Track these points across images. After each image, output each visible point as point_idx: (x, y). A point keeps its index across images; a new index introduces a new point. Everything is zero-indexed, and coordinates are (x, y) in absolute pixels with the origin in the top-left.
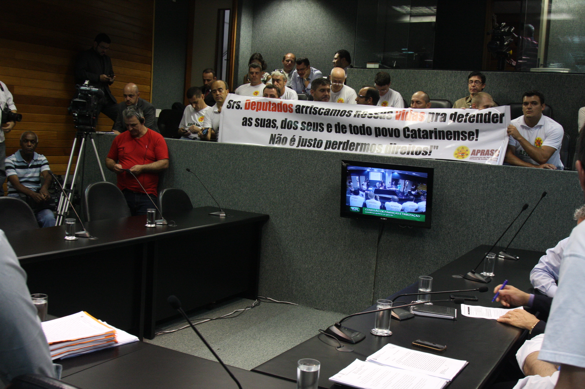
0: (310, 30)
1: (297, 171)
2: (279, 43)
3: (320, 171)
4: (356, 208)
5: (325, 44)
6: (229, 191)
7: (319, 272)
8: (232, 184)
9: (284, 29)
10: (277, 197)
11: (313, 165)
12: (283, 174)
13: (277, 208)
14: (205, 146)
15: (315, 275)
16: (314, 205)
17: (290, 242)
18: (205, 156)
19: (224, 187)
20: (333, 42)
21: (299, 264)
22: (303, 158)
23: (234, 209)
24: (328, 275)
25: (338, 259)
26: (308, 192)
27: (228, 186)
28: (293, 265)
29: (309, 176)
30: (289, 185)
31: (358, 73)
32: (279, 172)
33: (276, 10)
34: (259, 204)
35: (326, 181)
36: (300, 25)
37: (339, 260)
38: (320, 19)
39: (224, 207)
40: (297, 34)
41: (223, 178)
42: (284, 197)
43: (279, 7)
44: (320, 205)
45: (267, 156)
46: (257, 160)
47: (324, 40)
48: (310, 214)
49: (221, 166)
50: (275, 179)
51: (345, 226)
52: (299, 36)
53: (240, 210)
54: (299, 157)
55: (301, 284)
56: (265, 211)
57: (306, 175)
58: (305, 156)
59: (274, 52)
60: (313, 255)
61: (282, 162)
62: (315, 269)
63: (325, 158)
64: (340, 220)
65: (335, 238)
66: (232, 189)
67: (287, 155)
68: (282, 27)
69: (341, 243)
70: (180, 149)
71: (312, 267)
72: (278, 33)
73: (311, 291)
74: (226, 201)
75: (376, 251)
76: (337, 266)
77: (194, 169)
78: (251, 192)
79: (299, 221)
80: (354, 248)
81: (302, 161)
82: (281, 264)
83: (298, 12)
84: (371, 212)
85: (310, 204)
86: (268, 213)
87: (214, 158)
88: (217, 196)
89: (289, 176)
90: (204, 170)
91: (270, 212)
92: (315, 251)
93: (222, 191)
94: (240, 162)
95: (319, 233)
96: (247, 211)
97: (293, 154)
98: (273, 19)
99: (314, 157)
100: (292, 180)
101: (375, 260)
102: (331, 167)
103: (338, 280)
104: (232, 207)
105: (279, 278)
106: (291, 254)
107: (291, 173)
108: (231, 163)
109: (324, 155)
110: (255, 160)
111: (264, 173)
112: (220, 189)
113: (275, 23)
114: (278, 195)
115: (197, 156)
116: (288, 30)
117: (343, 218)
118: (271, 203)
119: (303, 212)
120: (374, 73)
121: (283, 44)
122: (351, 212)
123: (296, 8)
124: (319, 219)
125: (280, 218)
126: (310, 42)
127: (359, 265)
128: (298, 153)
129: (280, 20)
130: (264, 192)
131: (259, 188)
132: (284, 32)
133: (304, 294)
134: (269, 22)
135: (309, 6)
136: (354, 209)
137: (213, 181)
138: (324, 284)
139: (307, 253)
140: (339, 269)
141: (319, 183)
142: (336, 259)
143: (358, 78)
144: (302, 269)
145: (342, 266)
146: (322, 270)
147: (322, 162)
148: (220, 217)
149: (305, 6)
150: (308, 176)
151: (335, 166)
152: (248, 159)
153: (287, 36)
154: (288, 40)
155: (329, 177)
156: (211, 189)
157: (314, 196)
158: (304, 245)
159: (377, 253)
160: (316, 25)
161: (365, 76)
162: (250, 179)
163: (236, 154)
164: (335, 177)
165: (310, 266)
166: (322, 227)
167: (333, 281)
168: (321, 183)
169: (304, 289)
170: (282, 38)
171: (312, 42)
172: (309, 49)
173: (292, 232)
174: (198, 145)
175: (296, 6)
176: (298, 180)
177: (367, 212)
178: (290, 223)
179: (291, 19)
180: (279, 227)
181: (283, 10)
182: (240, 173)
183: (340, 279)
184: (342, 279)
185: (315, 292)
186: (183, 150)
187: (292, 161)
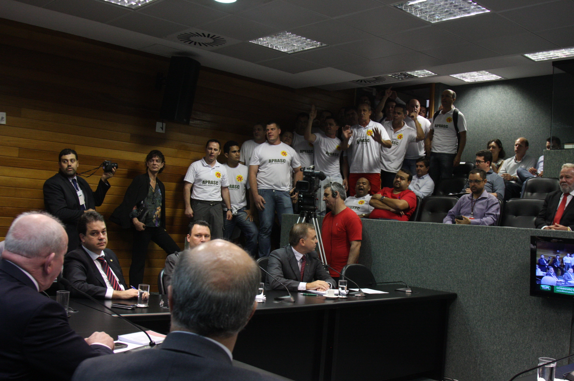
0: (507, 115)
1: (485, 249)
2: (476, 130)
3: (509, 248)
4: (547, 287)
5: (522, 129)
6: (418, 269)
7: (508, 354)
8: (420, 263)
9: (481, 116)
10: (465, 275)
11: (502, 242)
12: (471, 252)
13: (465, 287)
14: (395, 225)
15: (504, 357)
16: (503, 284)
17: (478, 322)
18: (395, 235)
19: (413, 265)
20: (531, 127)
21: (487, 346)
22: (491, 235)
23: (422, 287)
24: (517, 357)
25: (528, 340)
26: (497, 271)
27: (416, 264)
28: (481, 346)
29: (498, 254)
30: (477, 263)
31: (555, 154)
32: (467, 250)
33: (472, 99)
34: (446, 282)
35: (516, 259)
36: (497, 112)
37: (530, 342)
38: (517, 104)
39: (413, 285)
40: (494, 121)
41: (412, 256)
42: (472, 275)
43: (475, 95)
44: (509, 284)
45: (455, 234)
46: (445, 238)
47: (521, 125)
48: (499, 293)
49: (410, 244)
50: (463, 257)
51: (535, 306)
52: (496, 122)
53: (428, 288)
54: (488, 235)
55: (489, 366)
56: (453, 289)
57: (495, 252)
58: (493, 234)
59: (471, 139)
60: (502, 336)
61: (470, 239)
62: (503, 351)
63: (514, 235)
64: (530, 299)
65: (525, 318)
66: (420, 267)
67: (475, 232)
68: (478, 114)
69: (531, 324)
70: (371, 228)
71: (501, 349)
72: (475, 121)
73: (500, 374)
74: (414, 280)
75: (570, 333)
76: (528, 349)
77: (384, 248)
78: (439, 270)
79: (488, 300)
80: (546, 330)
81: (490, 239)
82: (469, 345)
83: (494, 99)
84: (563, 291)
85: (499, 282)
86: (456, 292)
87: (403, 236)
88: (406, 274)
89: (477, 253)
90: (393, 248)
91: (458, 291)
92: (504, 332)
93: (410, 269)
94: (428, 240)
95: (508, 313)
96: (435, 290)
97: (481, 232)
98: (470, 107)
99: (502, 234)
100: (480, 258)
101: (569, 343)
102: (521, 244)
103: (528, 364)
104: (419, 285)
105: (466, 359)
106: (479, 335)
107: (479, 251)
108: (420, 241)
109: (513, 231)
110: (443, 238)
111: (452, 251)
112: (408, 267)
113: (472, 111)
114: (466, 274)
115: (387, 235)
116: (484, 118)
117: (533, 297)
118: (459, 281)
119: (491, 291)
120: (572, 154)
121: (479, 131)
122: (541, 290)
123: (492, 95)
124: (508, 299)
125: (468, 297)
126: (508, 128)
127: (551, 349)
128: (486, 230)
129: (476, 108)
130: (452, 270)
131: (447, 266)
132: (480, 119)
133: (492, 377)
134: (465, 110)
135: (505, 93)
136: (544, 287)
137: (402, 259)
138: (514, 367)
139: (496, 334)
140: (529, 352)
141: (508, 261)
142: (526, 341)
143: (555, 159)
144: (490, 351)
145: (533, 349)
146: (511, 352)
147: (511, 240)
148: (406, 293)
149: (501, 93)
150: (496, 254)
151: (524, 243)
152: (436, 237)
153: (483, 123)
154: (485, 127)
155: (519, 255)
156: (400, 267)
157: (503, 274)
158: (493, 325)
159: (571, 336)
160: (512, 110)
161: (562, 157)
162: (438, 257)
163: (425, 232)
164: (525, 255)
165: (498, 348)
166: (512, 307)
167: (524, 364)
168: (510, 261)
169: (492, 372)
170: (479, 126)
171: (509, 128)
172: (506, 135)
173: (480, 311)
174: (388, 224)
175: (492, 93)
176: (487, 257)
177: (558, 291)
178: (478, 302)
179: (487, 106)
180: (467, 306)
181: (480, 98)
182: (428, 252)
183: (531, 362)
184: (532, 363)
185: (503, 375)
186: (374, 229)
187: (481, 239)
